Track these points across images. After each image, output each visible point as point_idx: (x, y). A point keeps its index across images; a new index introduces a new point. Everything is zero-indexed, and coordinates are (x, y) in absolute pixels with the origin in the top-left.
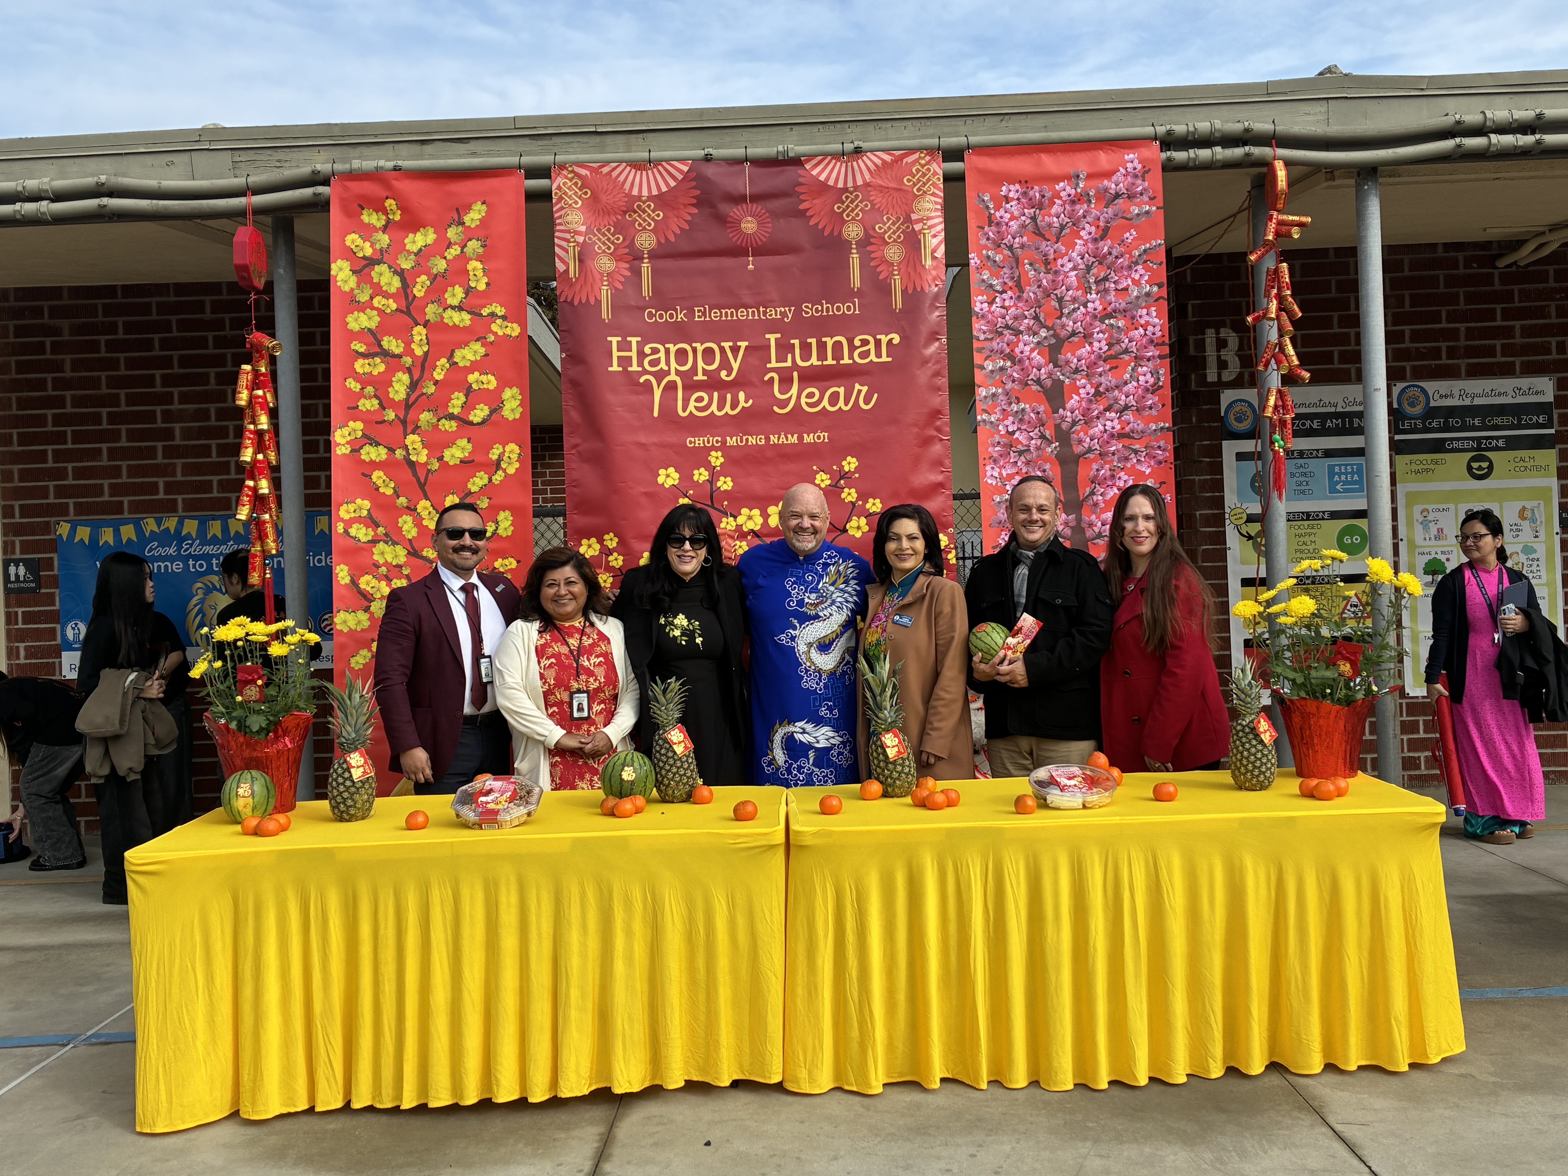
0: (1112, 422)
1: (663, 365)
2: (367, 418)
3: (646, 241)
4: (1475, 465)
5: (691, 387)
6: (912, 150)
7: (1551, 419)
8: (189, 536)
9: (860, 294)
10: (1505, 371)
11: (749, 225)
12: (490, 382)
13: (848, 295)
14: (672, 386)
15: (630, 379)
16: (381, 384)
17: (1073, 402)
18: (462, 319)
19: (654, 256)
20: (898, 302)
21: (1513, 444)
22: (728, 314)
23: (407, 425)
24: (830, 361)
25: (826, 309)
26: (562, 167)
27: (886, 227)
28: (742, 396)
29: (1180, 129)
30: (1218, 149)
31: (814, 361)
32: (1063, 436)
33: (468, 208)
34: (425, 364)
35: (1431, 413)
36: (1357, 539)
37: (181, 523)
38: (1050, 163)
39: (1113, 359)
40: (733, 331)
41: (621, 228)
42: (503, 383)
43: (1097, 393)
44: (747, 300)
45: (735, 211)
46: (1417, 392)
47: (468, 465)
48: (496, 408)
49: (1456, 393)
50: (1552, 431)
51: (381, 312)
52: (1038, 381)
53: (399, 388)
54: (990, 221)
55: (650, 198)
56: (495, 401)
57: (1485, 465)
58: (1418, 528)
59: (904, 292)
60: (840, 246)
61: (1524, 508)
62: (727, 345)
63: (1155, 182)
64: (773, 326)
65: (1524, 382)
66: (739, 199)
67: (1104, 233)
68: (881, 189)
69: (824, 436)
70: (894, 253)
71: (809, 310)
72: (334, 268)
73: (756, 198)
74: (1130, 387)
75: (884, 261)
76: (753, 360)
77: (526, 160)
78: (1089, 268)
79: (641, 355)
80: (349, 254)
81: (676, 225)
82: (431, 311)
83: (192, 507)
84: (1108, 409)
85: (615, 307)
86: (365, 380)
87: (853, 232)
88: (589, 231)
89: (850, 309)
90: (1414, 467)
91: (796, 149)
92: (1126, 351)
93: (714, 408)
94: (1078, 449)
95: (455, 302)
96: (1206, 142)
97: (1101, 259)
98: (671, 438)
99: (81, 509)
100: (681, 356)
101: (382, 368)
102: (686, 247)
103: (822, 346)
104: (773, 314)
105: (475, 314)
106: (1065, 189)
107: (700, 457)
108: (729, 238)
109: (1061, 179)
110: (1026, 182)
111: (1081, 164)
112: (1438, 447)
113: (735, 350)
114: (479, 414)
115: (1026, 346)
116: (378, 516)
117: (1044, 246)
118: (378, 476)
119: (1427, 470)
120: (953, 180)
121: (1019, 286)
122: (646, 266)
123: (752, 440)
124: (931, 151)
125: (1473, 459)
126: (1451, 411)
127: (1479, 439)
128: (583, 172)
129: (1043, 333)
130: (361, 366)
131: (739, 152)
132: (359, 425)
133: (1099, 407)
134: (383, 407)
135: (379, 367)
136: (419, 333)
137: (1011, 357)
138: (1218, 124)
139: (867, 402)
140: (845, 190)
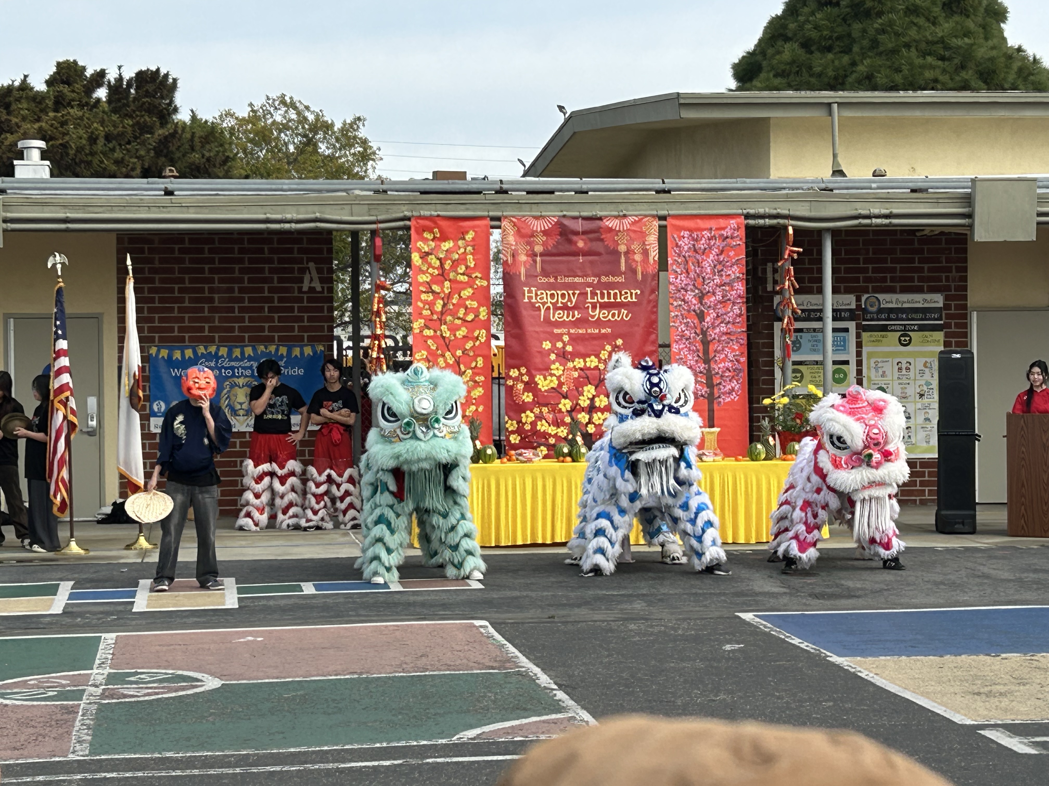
0: (723, 328)
1: (545, 300)
2: (426, 318)
3: (538, 249)
4: (903, 339)
5: (556, 308)
6: (646, 216)
7: (941, 316)
8: (222, 356)
9: (624, 273)
10: (919, 290)
11: (581, 244)
12: (475, 304)
13: (620, 274)
14: (548, 308)
15: (533, 305)
16: (431, 305)
17: (708, 319)
18: (464, 279)
19: (542, 255)
20: (640, 277)
21: (922, 328)
22: (570, 280)
23: (441, 321)
24: (612, 300)
25: (612, 279)
26: (506, 217)
27: (635, 246)
28: (576, 313)
29: (752, 211)
30: (767, 220)
31: (606, 300)
32: (704, 333)
33: (467, 232)
34: (449, 296)
35: (881, 311)
36: (842, 376)
37: (218, 349)
38: (701, 223)
39: (724, 302)
40: (573, 286)
41: (528, 243)
42: (480, 305)
43: (718, 316)
44: (580, 274)
45: (575, 238)
46: (874, 300)
47: (466, 338)
48: (477, 316)
49: (894, 301)
50: (942, 322)
51: (431, 275)
52: (694, 311)
53: (439, 306)
54: (677, 246)
55: (541, 231)
56: (477, 313)
57: (907, 339)
58: (873, 371)
59: (642, 273)
60: (616, 253)
61: (926, 362)
62: (571, 292)
63: (742, 232)
64: (589, 285)
65: (928, 296)
66: (576, 233)
67: (722, 252)
68: (635, 231)
69: (609, 330)
70: (638, 257)
71: (604, 279)
72: (413, 256)
73: (584, 233)
74: (731, 314)
75: (634, 260)
76: (582, 298)
77: (491, 214)
78: (715, 266)
79: (536, 295)
80: (419, 250)
81: (551, 242)
82: (452, 275)
83: (223, 341)
84: (722, 322)
85: (527, 276)
86: (425, 302)
87: (622, 248)
88: (516, 244)
89: (621, 279)
90: (872, 339)
91: (600, 214)
92: (729, 300)
93: (565, 318)
94: (709, 338)
95: (461, 271)
96: (763, 217)
97: (720, 263)
98: (548, 329)
99: (162, 339)
100: (552, 296)
101: (432, 298)
102: (554, 251)
103: (609, 294)
104: (590, 280)
105: (469, 277)
106: (706, 234)
107: (559, 337)
108: (573, 248)
109: (705, 229)
110: (691, 230)
111: (713, 224)
112: (884, 328)
113: (574, 294)
114: (470, 317)
115: (690, 296)
116: (430, 358)
117: (698, 257)
118: (430, 342)
119: (879, 341)
120: (662, 229)
121: (687, 272)
122: (538, 259)
123: (580, 331)
124: (653, 216)
125: (902, 336)
126: (891, 310)
127: (905, 325)
128: (514, 220)
129: (697, 291)
130: (424, 297)
131: (576, 214)
132: (422, 321)
133: (717, 322)
134: (432, 314)
135: (431, 297)
136: (447, 284)
137: (683, 300)
138: (767, 210)
139: (626, 317)
140: (619, 231)
